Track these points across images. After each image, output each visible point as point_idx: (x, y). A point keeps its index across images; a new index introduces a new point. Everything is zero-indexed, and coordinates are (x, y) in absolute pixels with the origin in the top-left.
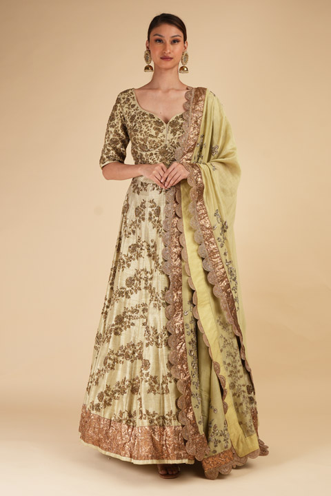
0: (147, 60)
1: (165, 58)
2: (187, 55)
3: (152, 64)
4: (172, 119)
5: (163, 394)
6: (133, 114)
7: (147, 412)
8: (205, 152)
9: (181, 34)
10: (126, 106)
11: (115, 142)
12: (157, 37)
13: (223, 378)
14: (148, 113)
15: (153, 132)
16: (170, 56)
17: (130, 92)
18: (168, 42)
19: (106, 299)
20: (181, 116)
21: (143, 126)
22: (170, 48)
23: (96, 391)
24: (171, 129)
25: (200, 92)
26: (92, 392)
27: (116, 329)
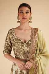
0: (18, 19)
1: (24, 18)
2: (31, 17)
3: (20, 20)
4: (27, 42)
6: (13, 38)
8: (38, 52)
9: (29, 10)
10: (11, 35)
11: (8, 47)
12: (21, 11)
14: (18, 39)
15: (20, 47)
16: (26, 17)
17: (12, 30)
18: (25, 13)
20: (30, 40)
21: (17, 44)
22: (25, 15)
24: (26, 45)
25: (36, 30)
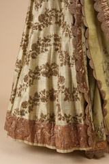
5: (74, 100)
7: (65, 115)
13: (104, 92)
19: (23, 35)
23: (20, 101)
26: (16, 102)
27: (33, 54)
